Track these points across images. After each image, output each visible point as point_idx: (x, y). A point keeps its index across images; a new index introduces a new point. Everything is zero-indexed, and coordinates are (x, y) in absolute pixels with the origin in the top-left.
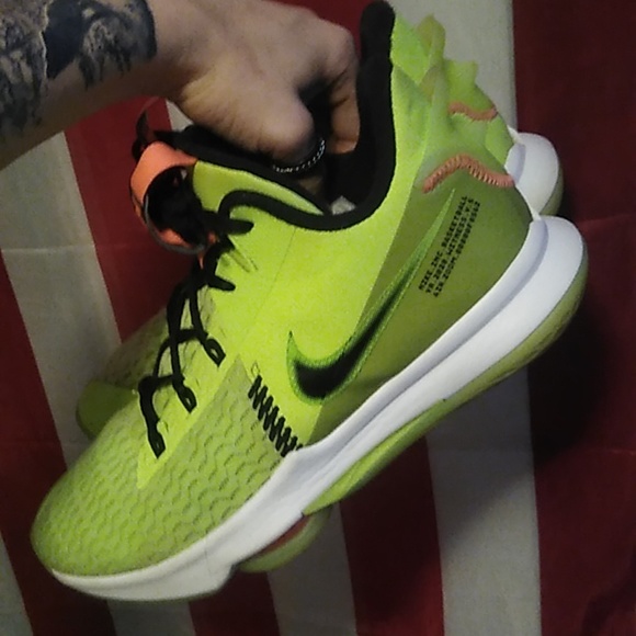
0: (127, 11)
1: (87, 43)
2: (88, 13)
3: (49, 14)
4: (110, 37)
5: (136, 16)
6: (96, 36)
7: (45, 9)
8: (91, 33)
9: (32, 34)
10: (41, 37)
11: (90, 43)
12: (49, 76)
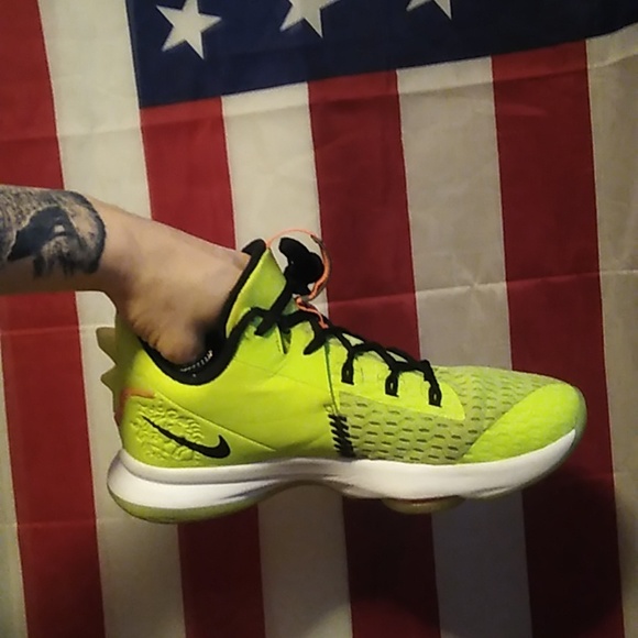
0: (88, 237)
1: (46, 248)
2: (59, 229)
3: (31, 220)
4: (65, 251)
5: (91, 244)
6: (55, 246)
7: (33, 213)
8: (53, 243)
9: (10, 229)
10: (15, 234)
11: (48, 248)
12: (9, 258)
